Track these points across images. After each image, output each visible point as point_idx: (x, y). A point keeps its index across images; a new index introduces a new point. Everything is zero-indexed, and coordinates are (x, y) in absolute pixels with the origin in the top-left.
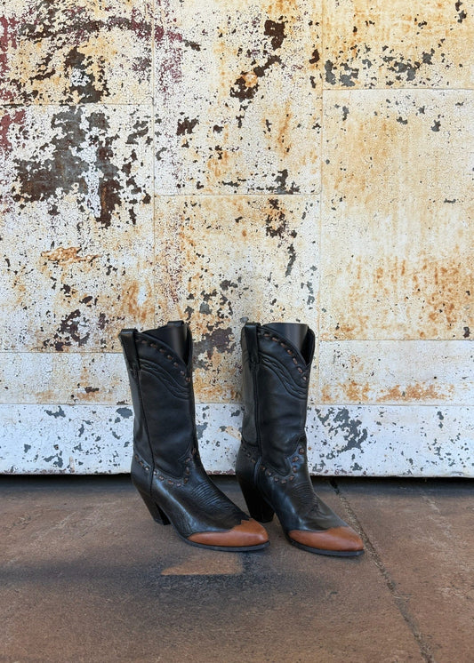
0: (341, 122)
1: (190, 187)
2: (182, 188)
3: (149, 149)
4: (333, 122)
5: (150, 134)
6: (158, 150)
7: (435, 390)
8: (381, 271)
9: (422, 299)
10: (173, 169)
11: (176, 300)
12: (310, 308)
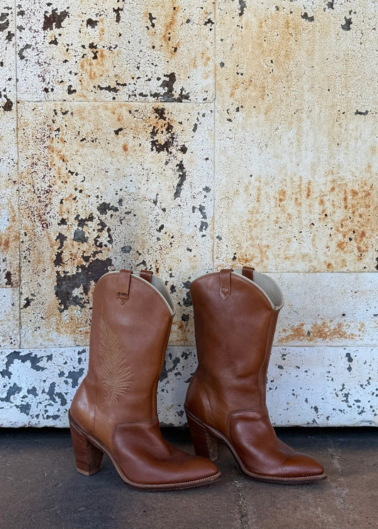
0: (237, 18)
1: (61, 91)
2: (50, 93)
3: (10, 46)
4: (228, 18)
5: (11, 28)
6: (21, 47)
7: (344, 329)
8: (283, 193)
9: (329, 226)
10: (39, 70)
11: (46, 225)
12: (203, 236)
